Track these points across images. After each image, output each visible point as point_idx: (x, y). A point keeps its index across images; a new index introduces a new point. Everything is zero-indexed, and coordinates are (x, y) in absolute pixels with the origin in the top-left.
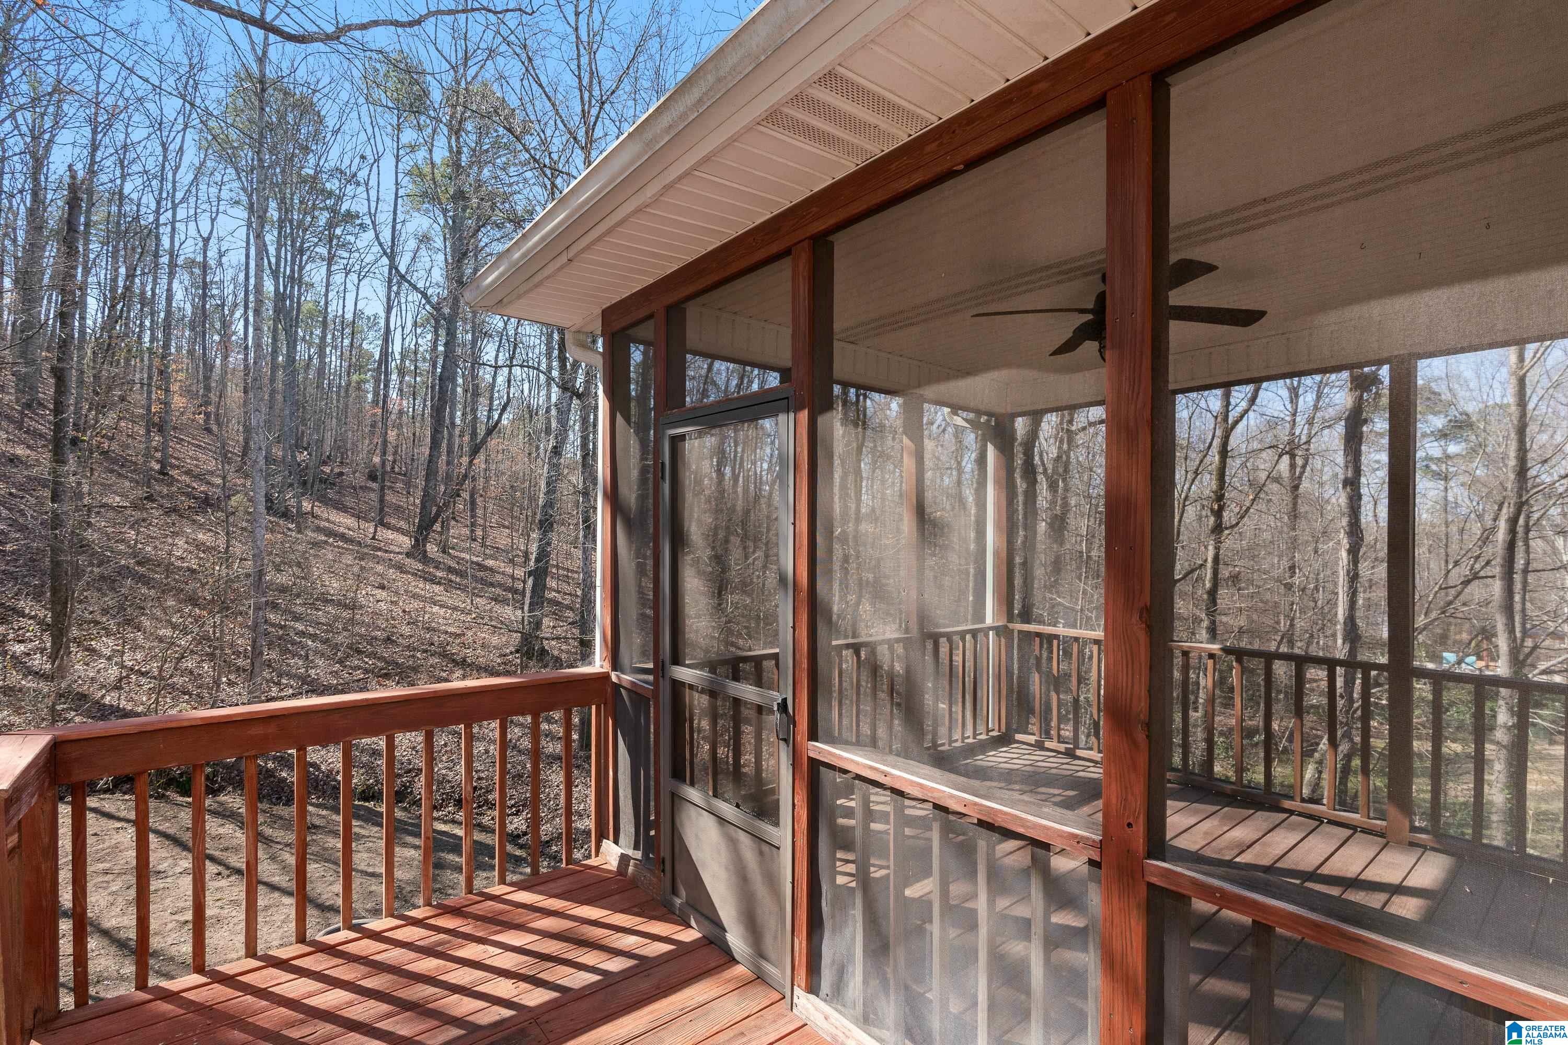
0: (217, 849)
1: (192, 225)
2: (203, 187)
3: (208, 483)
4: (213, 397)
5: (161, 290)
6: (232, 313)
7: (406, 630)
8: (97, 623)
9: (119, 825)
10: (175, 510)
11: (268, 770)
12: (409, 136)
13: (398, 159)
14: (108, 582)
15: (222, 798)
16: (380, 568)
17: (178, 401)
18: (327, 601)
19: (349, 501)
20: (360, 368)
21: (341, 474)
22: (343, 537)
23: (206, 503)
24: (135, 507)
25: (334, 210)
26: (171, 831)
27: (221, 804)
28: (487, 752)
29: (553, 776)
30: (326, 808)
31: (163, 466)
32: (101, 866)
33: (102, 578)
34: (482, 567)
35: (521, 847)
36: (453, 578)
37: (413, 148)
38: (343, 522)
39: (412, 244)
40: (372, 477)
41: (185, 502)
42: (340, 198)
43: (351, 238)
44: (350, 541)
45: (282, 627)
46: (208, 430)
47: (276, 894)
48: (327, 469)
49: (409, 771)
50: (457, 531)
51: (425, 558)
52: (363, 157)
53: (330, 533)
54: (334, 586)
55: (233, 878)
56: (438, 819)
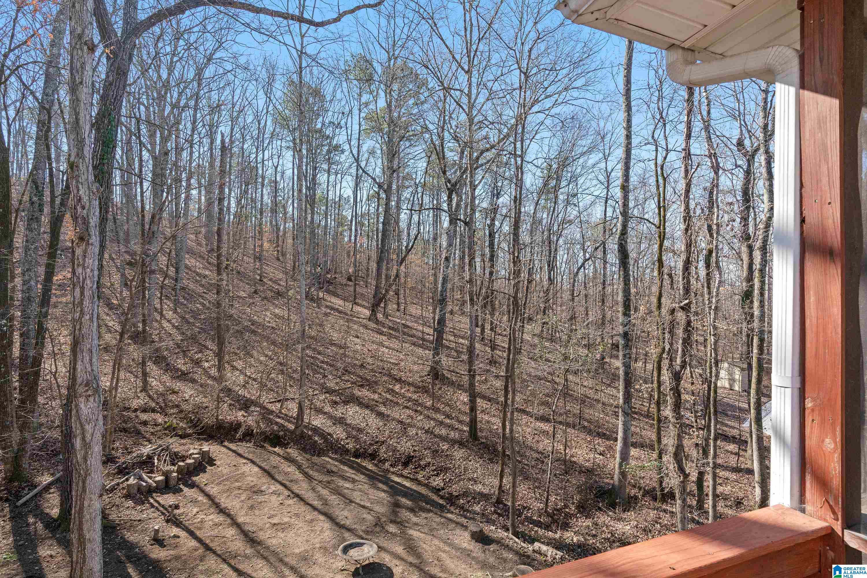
0: (288, 480)
1: (270, 161)
2: (275, 142)
3: (279, 285)
4: (280, 243)
5: (259, 195)
6: (287, 202)
7: (370, 360)
8: (236, 354)
9: (245, 461)
10: (265, 298)
11: (309, 436)
12: (365, 98)
13: (360, 110)
14: (240, 333)
15: (289, 450)
16: (355, 327)
17: (266, 245)
18: (332, 344)
19: (339, 291)
20: (342, 225)
21: (335, 278)
22: (337, 310)
23: (279, 294)
24: (250, 297)
25: (330, 144)
26: (267, 468)
27: (288, 454)
28: (417, 434)
29: (455, 453)
30: (337, 461)
31: (261, 277)
32: (237, 484)
33: (238, 331)
34: (405, 326)
35: (442, 497)
36: (391, 332)
37: (367, 104)
38: (337, 302)
39: (366, 155)
40: (349, 279)
41: (269, 294)
42: (333, 138)
43: (338, 158)
44: (340, 312)
45: (313, 358)
46: (278, 259)
47: (316, 513)
48: (329, 276)
49: (377, 442)
50: (392, 307)
51: (377, 322)
52: (343, 113)
53: (332, 309)
54: (335, 336)
55: (295, 499)
56: (393, 473)
